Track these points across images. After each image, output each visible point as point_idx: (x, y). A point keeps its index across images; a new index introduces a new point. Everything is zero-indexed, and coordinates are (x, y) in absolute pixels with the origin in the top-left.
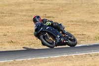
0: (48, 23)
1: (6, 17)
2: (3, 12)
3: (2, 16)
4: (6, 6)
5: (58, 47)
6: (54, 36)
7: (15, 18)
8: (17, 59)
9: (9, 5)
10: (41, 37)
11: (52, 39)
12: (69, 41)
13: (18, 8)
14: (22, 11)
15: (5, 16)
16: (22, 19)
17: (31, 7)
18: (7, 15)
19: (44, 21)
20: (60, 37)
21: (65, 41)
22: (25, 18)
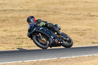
0: (42, 24)
1: (50, 16)
2: (47, 10)
3: (47, 14)
4: (50, 4)
5: (53, 48)
6: (48, 37)
7: (60, 17)
8: (60, 57)
9: (53, 4)
10: (34, 37)
11: (45, 40)
12: (64, 42)
13: (63, 7)
14: (66, 10)
15: (50, 14)
16: (66, 17)
17: (75, 5)
18: (51, 13)
19: (38, 21)
20: (54, 38)
21: (59, 42)
22: (69, 16)
